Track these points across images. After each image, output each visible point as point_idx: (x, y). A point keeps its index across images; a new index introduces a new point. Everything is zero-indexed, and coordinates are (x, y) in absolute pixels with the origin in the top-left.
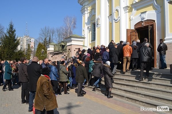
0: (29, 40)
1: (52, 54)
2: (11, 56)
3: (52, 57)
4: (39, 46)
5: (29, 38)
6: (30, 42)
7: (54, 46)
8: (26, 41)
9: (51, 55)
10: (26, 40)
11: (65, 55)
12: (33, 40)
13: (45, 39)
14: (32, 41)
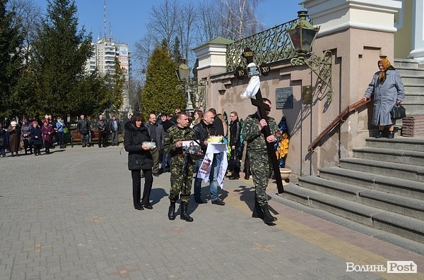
0: (114, 51)
1: (223, 81)
2: (66, 93)
3: (222, 92)
4: (154, 58)
5: (113, 44)
6: (118, 55)
7: (225, 50)
8: (107, 53)
9: (220, 86)
10: (104, 51)
11: (299, 82)
12: (123, 51)
13: (165, 43)
14: (121, 54)
